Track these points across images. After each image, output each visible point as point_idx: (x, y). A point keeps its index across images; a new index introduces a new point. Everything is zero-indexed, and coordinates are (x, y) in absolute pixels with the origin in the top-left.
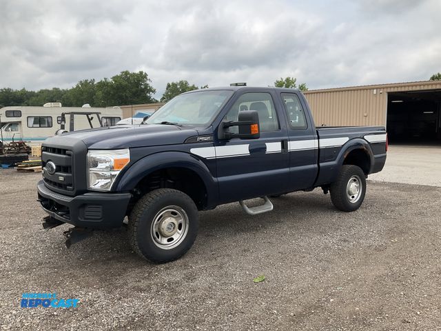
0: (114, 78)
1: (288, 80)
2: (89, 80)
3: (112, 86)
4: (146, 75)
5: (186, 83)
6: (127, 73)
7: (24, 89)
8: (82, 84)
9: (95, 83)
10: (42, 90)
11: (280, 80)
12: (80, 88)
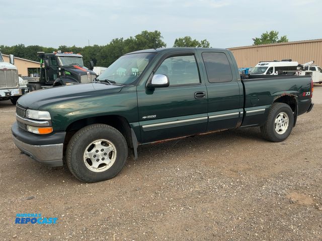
0: (137, 37)
1: (272, 33)
2: (119, 39)
3: (136, 42)
4: (160, 33)
5: (190, 38)
6: (145, 33)
7: (74, 46)
8: (114, 42)
9: (123, 40)
10: (86, 47)
11: (265, 33)
12: (112, 44)
